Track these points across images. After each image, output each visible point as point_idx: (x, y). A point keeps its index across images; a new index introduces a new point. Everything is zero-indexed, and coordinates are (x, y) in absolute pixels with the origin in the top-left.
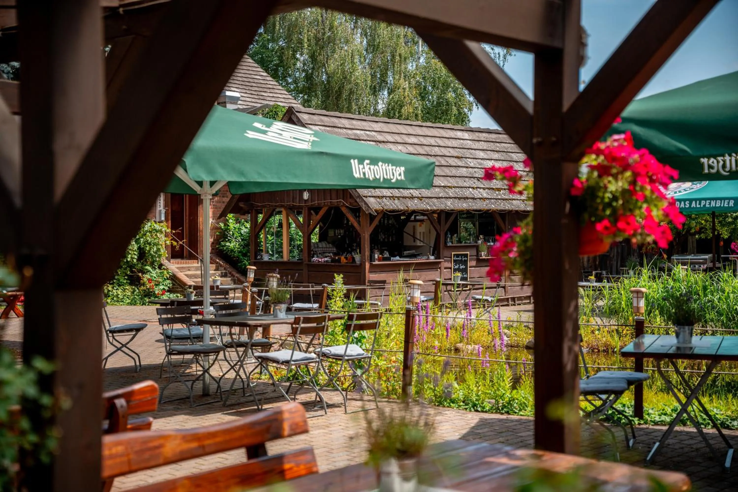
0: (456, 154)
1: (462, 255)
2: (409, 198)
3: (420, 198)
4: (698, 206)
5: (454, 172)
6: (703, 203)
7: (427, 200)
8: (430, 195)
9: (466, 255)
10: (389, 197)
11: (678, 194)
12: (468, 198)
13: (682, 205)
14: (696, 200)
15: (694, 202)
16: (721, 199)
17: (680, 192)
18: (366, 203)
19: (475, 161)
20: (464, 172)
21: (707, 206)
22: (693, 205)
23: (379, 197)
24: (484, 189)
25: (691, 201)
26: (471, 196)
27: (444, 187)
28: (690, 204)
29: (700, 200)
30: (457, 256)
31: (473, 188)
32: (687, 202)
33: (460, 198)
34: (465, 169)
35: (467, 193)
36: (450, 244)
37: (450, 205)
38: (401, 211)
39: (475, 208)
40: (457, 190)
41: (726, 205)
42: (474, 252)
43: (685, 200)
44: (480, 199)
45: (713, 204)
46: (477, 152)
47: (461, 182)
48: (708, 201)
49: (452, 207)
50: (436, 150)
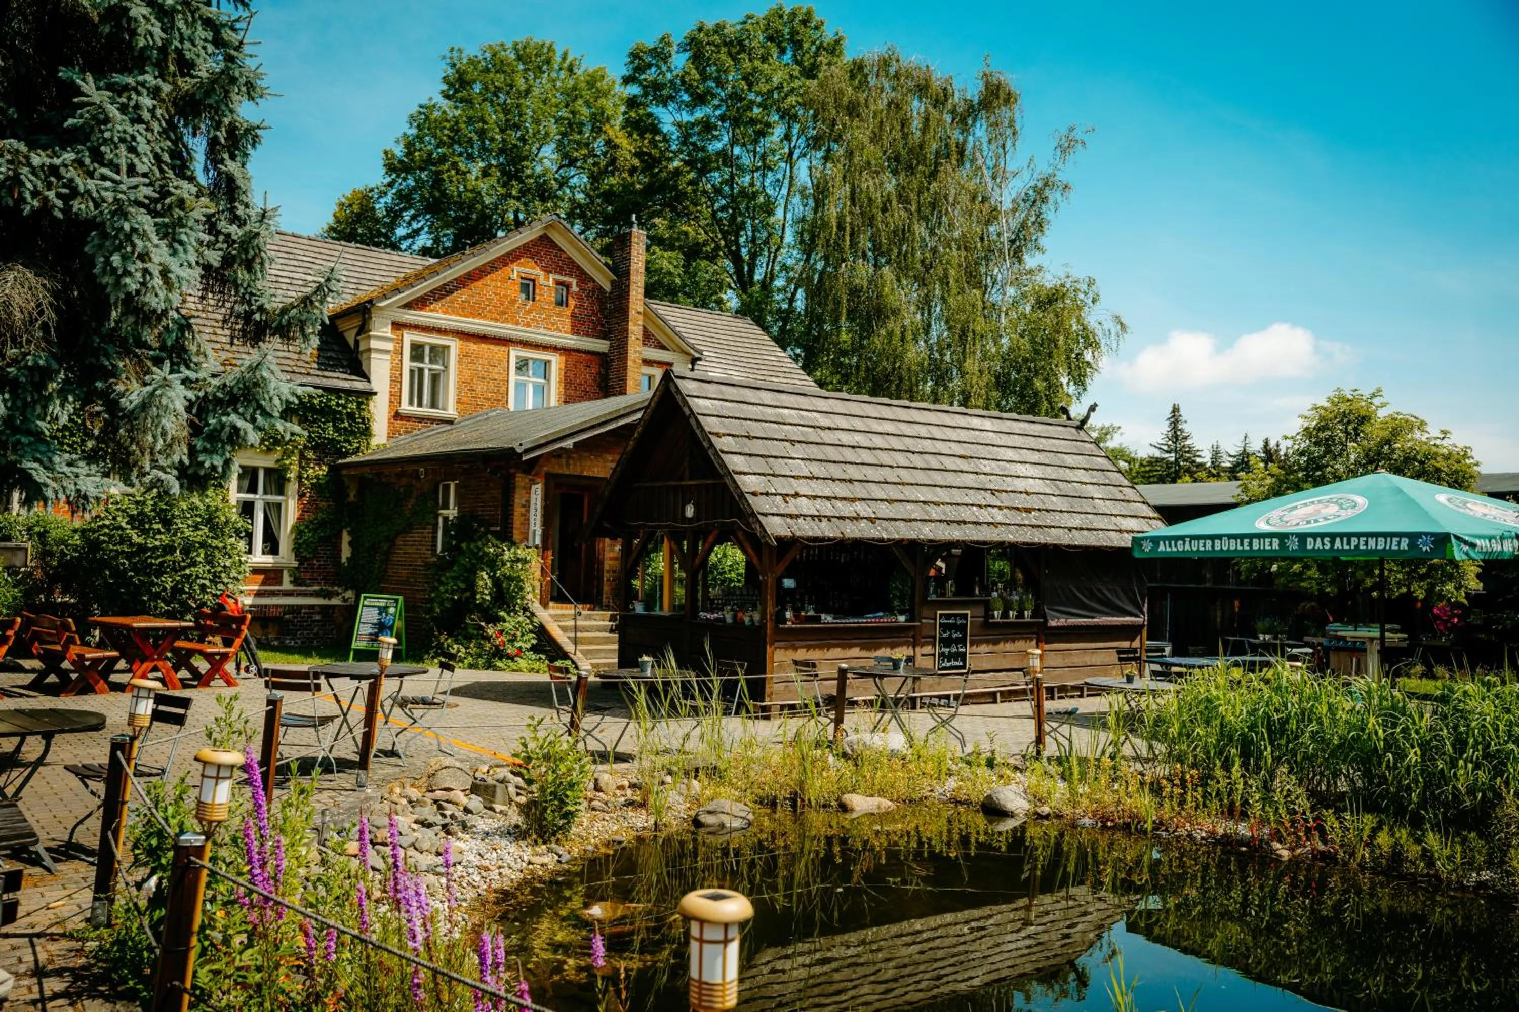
0: (962, 453)
1: (955, 615)
2: (851, 519)
3: (872, 520)
4: (1346, 547)
5: (951, 479)
6: (1354, 541)
7: (885, 524)
8: (892, 515)
9: (965, 616)
10: (813, 517)
11: (1313, 525)
12: (965, 522)
13: (1319, 545)
14: (1341, 535)
15: (1338, 540)
16: (1385, 535)
17: (1316, 521)
18: (762, 526)
19: (994, 464)
20: (969, 480)
21: (1362, 547)
22: (1338, 544)
23: (791, 516)
24: (1000, 508)
25: (1333, 536)
26: (973, 519)
27: (924, 503)
28: (1332, 543)
29: (1349, 536)
30: (948, 617)
31: (980, 506)
32: (1327, 540)
33: (949, 522)
34: (972, 476)
35: (966, 514)
36: (933, 597)
37: (926, 532)
38: (830, 539)
39: (975, 538)
40: (948, 508)
41: (1394, 547)
42: (980, 611)
43: (1322, 536)
44: (989, 524)
45: (1372, 543)
46: (1002, 450)
47: (958, 496)
48: (1363, 539)
49: (931, 536)
50: (928, 445)
